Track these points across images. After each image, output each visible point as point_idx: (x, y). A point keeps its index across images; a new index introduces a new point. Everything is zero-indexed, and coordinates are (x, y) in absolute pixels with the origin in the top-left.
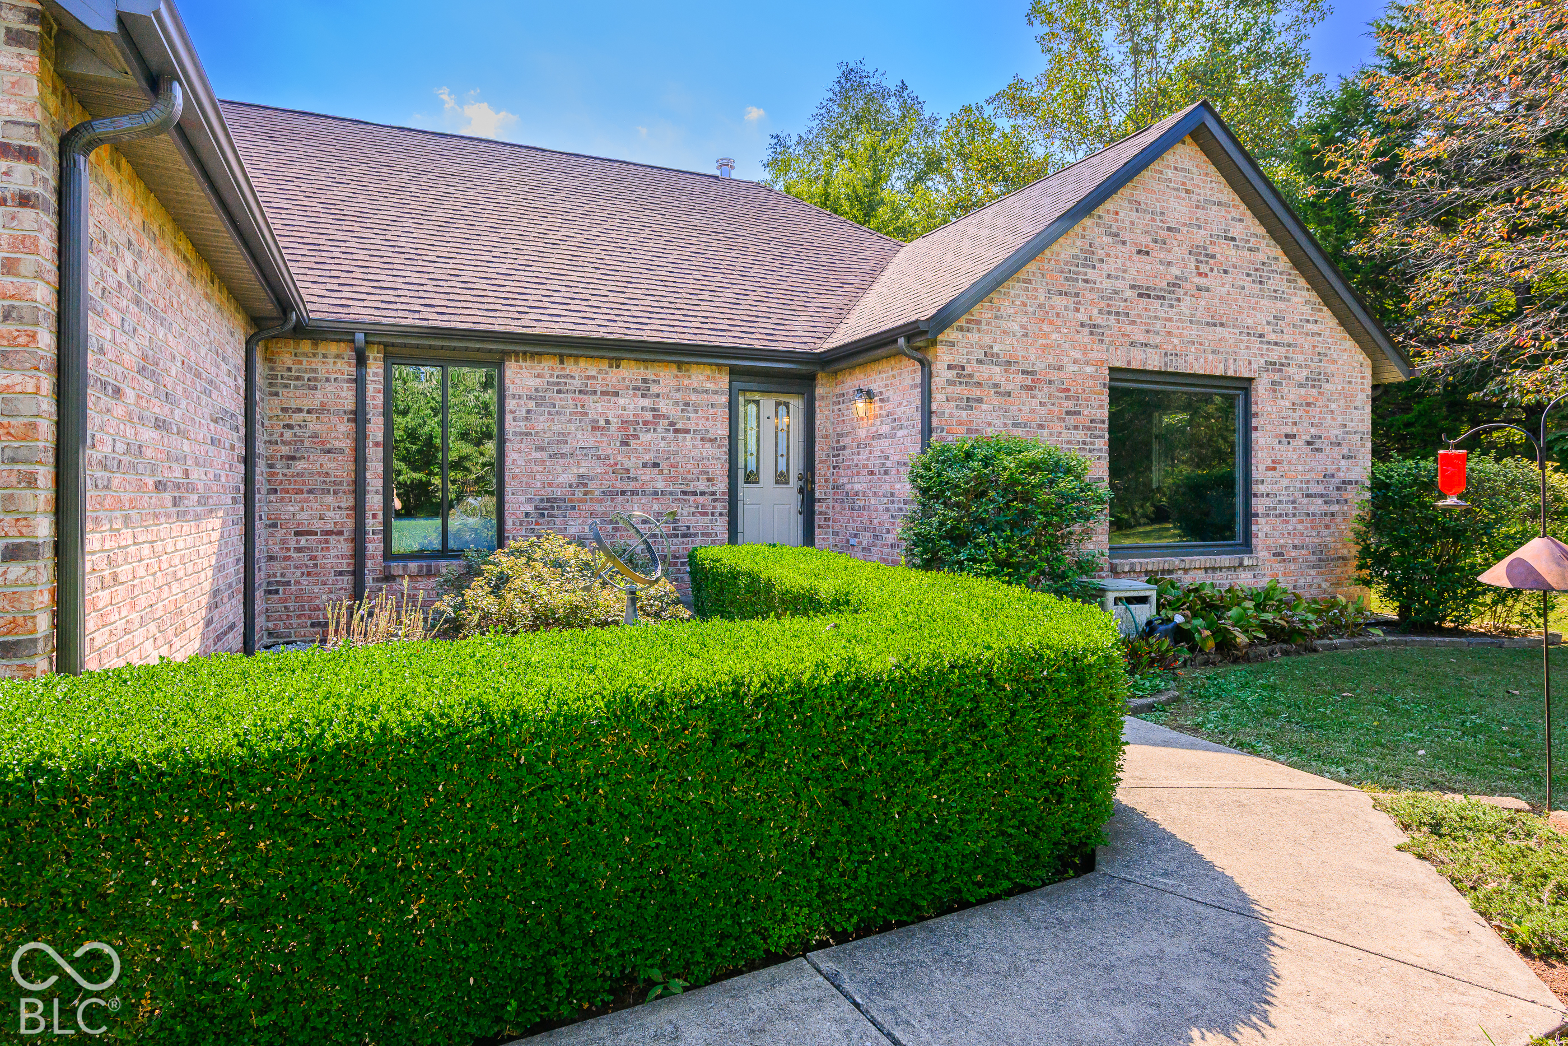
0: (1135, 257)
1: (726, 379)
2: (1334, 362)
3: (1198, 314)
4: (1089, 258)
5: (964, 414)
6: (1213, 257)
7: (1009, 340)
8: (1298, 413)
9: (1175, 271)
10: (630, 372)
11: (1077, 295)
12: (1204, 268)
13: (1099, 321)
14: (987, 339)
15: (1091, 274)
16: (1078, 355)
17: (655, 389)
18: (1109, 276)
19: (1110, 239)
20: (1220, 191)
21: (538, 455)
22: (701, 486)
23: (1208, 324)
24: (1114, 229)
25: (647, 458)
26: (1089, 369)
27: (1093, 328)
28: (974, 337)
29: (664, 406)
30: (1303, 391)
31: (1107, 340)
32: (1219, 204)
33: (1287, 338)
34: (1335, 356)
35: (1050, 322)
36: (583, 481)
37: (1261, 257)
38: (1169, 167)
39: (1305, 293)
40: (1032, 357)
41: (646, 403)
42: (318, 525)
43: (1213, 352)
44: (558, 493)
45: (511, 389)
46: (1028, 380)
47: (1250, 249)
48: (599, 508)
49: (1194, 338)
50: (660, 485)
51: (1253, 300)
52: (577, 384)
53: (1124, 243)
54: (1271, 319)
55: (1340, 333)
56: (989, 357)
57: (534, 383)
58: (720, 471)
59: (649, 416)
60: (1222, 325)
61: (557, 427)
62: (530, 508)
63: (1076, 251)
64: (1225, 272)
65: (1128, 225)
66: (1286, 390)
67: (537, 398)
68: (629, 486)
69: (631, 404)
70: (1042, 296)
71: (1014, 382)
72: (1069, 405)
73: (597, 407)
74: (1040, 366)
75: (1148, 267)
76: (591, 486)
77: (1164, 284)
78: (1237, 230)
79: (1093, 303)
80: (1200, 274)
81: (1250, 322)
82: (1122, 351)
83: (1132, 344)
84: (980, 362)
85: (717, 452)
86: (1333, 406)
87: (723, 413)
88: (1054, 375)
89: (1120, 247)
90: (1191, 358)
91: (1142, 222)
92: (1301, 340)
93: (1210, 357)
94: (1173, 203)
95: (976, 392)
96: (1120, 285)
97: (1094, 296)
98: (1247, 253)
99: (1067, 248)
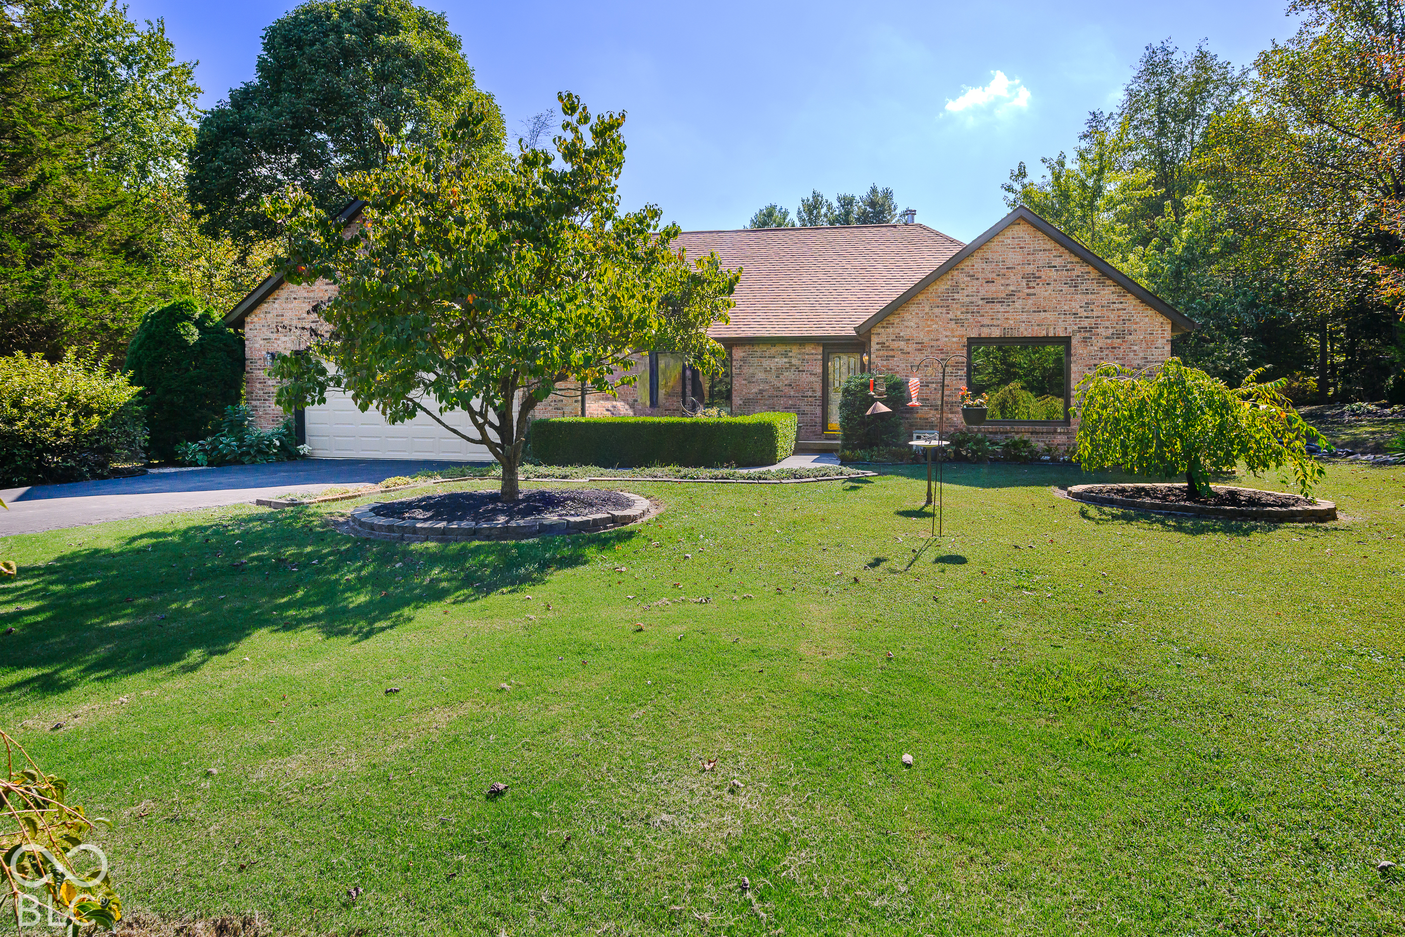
0: (985, 285)
1: (821, 349)
2: (1136, 323)
3: (1027, 307)
4: (955, 288)
5: (885, 363)
6: (1039, 277)
7: (908, 330)
8: (1105, 353)
9: (1011, 288)
10: (780, 349)
11: (948, 306)
12: (1031, 284)
13: (962, 317)
14: (897, 331)
15: (956, 296)
16: (948, 333)
17: (790, 354)
18: (967, 296)
19: (969, 279)
20: (1045, 244)
21: (744, 382)
22: (810, 394)
23: (1034, 312)
24: (971, 273)
25: (786, 382)
26: (954, 340)
27: (957, 321)
28: (890, 330)
29: (794, 361)
30: (1109, 341)
31: (966, 325)
32: (1044, 250)
33: (1095, 314)
34: (1138, 320)
35: (932, 320)
36: (761, 392)
37: (1075, 273)
38: (1008, 238)
39: (1113, 288)
40: (922, 336)
41: (786, 360)
42: (671, 408)
43: (1038, 325)
44: (751, 397)
45: (735, 357)
46: (920, 346)
47: (1067, 270)
48: (767, 402)
49: (1024, 319)
50: (792, 393)
51: (1069, 296)
52: (759, 354)
53: (978, 279)
54: (1083, 304)
55: (1141, 307)
56: (898, 338)
57: (742, 354)
58: (818, 387)
59: (787, 365)
60: (1045, 311)
61: (751, 371)
62: (741, 402)
63: (947, 287)
64: (1048, 284)
65: (980, 270)
66: (1095, 341)
67: (744, 360)
68: (780, 394)
69: (781, 361)
70: (927, 310)
71: (911, 348)
72: (942, 356)
73: (766, 363)
74: (926, 340)
75: (994, 288)
76: (764, 393)
77: (1004, 295)
78: (1057, 262)
79: (957, 309)
80: (1029, 288)
81: (1066, 308)
82: (976, 329)
83: (982, 326)
84: (893, 340)
85: (817, 379)
86: (1135, 348)
87: (820, 363)
88: (934, 343)
89: (975, 281)
90: (1021, 330)
91: (989, 267)
92: (1106, 313)
93: (1036, 328)
94: (1011, 255)
95: (891, 353)
96: (974, 299)
97: (959, 306)
98: (1065, 273)
99: (942, 286)
